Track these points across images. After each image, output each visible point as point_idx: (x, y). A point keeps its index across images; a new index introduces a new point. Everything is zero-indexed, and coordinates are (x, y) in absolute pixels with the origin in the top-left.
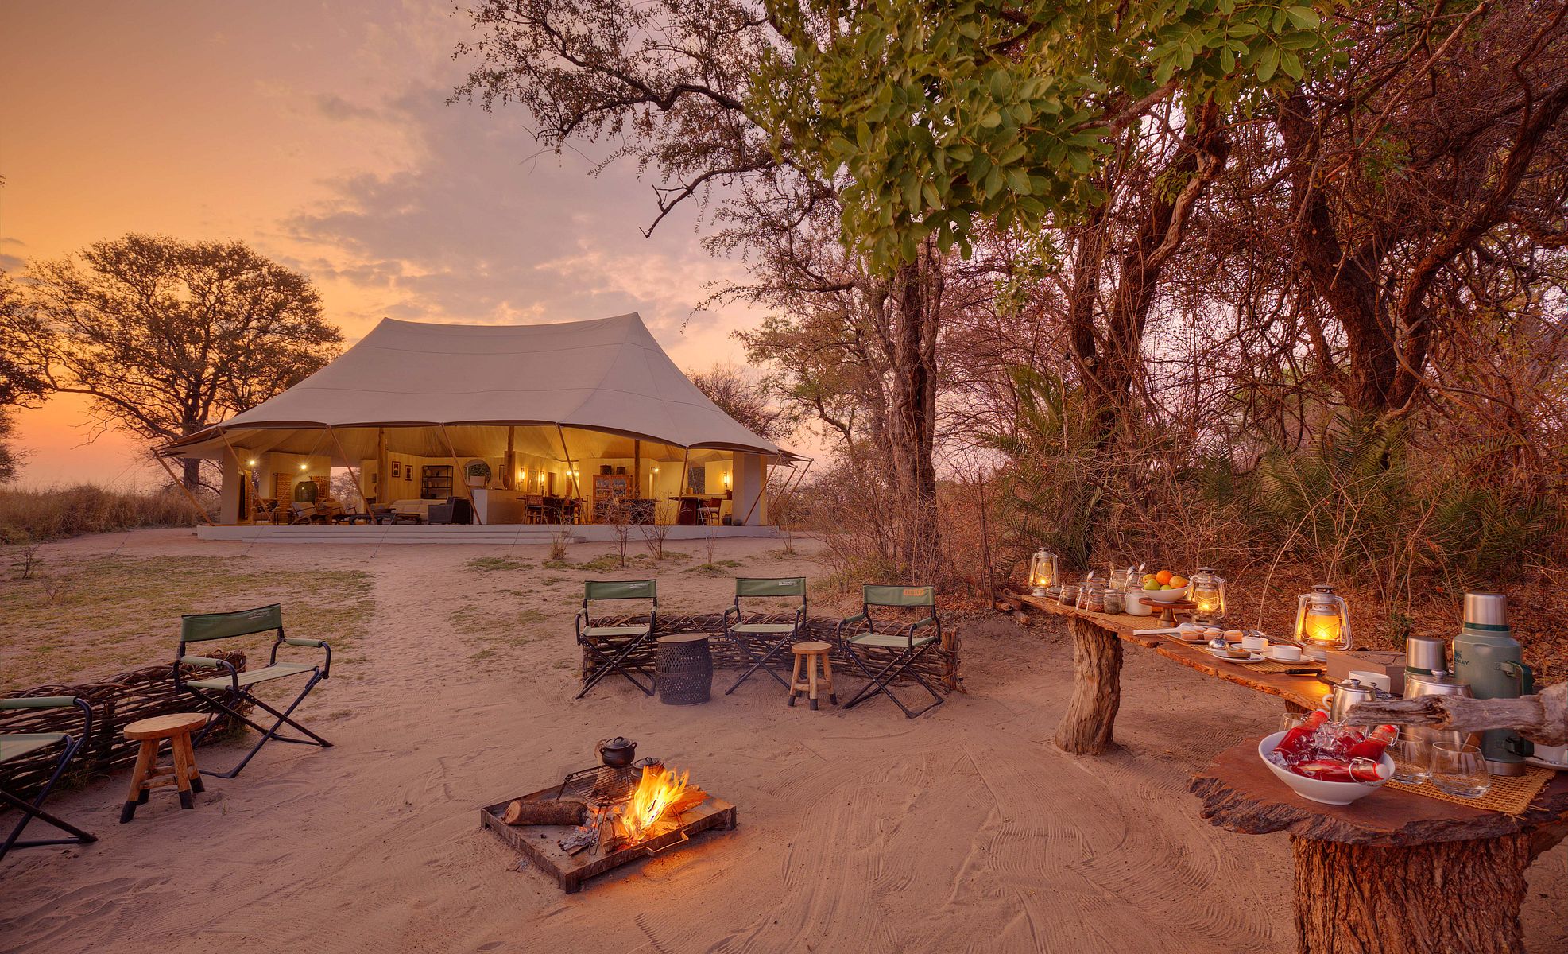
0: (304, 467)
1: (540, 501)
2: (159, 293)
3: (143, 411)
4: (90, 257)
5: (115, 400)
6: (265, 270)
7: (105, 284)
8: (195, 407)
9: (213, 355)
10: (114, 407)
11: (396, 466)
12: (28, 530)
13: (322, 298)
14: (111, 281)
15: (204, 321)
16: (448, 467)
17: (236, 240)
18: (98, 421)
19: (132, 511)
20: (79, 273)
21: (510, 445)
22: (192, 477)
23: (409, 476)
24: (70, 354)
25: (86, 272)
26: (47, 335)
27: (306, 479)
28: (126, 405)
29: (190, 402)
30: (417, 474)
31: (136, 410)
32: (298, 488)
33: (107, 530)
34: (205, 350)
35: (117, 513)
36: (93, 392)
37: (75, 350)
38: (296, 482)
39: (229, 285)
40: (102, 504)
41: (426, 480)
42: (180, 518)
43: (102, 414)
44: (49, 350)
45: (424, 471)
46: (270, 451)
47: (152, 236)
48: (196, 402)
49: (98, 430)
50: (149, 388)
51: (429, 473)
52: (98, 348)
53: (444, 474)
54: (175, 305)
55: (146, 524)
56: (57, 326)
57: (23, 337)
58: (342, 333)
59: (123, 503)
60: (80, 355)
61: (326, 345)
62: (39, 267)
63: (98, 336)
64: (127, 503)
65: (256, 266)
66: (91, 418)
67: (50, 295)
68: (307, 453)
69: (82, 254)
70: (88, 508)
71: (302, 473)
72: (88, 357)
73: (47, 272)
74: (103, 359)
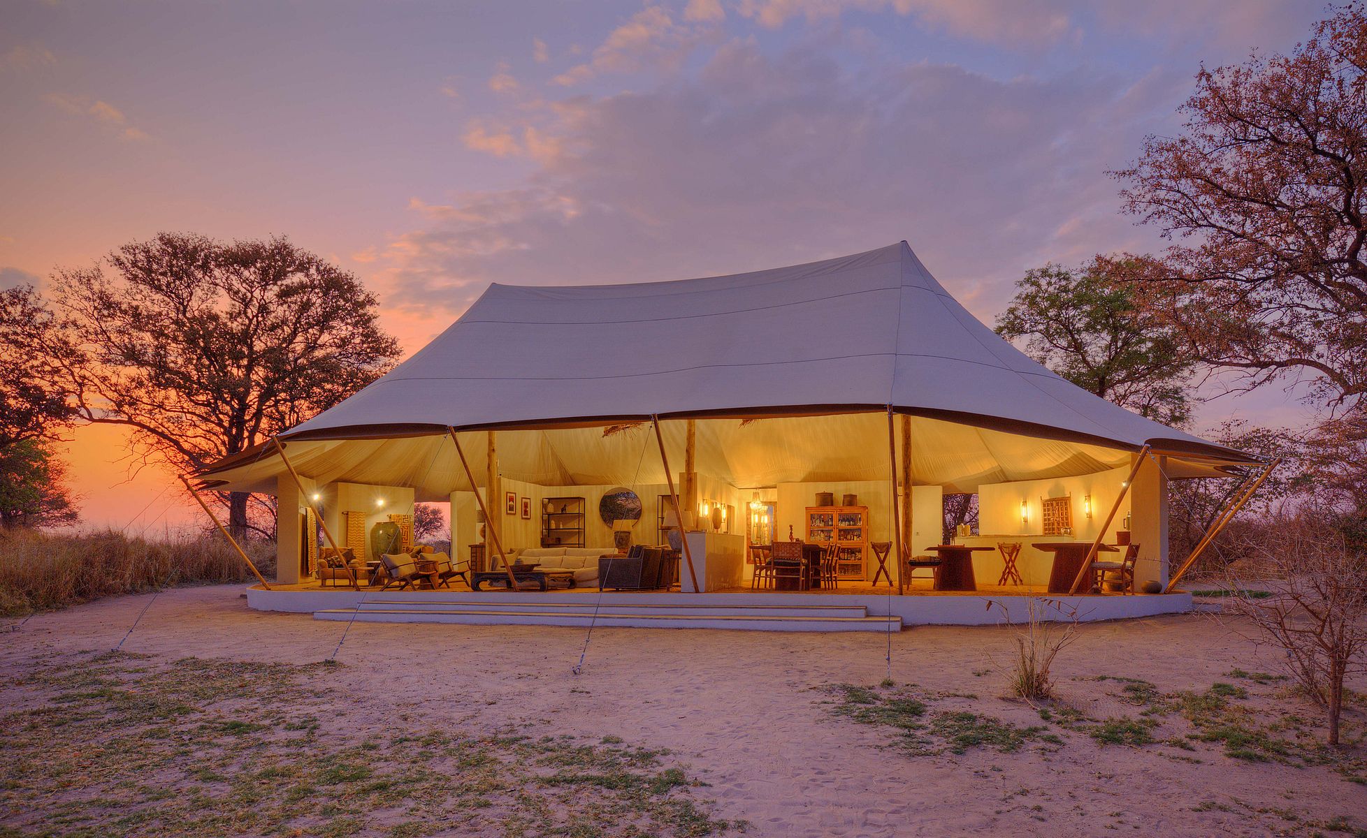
0: (381, 503)
1: (798, 551)
2: (196, 305)
3: (186, 446)
4: (119, 262)
5: (153, 431)
6: (313, 271)
7: (139, 297)
8: (239, 437)
9: (259, 373)
10: (153, 439)
11: (511, 499)
12: (29, 594)
13: (377, 300)
14: (145, 293)
15: (246, 337)
16: (579, 499)
17: (278, 237)
18: (136, 456)
19: (166, 565)
20: (109, 282)
21: (689, 464)
22: (239, 522)
23: (526, 513)
24: (104, 379)
25: (118, 284)
26: (82, 360)
27: (383, 518)
28: (165, 437)
29: (234, 431)
30: (536, 511)
31: (177, 443)
32: (374, 531)
33: (133, 591)
34: (249, 368)
35: (146, 566)
36: (130, 421)
37: (108, 373)
38: (371, 523)
39: (272, 292)
40: (126, 554)
41: (547, 518)
42: (225, 572)
43: (141, 448)
44: (84, 377)
45: (544, 506)
46: (336, 481)
47: (185, 235)
48: (240, 432)
49: (136, 466)
50: (189, 416)
51: (551, 508)
52: (133, 371)
53: (573, 509)
54: (215, 318)
55: (184, 581)
56: (90, 349)
57: (57, 363)
58: (399, 345)
59: (154, 553)
60: (114, 380)
61: (383, 360)
62: (66, 277)
63: (132, 355)
64: (158, 553)
65: (303, 267)
66: (128, 452)
67: (78, 308)
68: (383, 484)
69: (111, 258)
70: (107, 562)
71: (378, 511)
72: (123, 381)
73: (75, 282)
74: (140, 384)
